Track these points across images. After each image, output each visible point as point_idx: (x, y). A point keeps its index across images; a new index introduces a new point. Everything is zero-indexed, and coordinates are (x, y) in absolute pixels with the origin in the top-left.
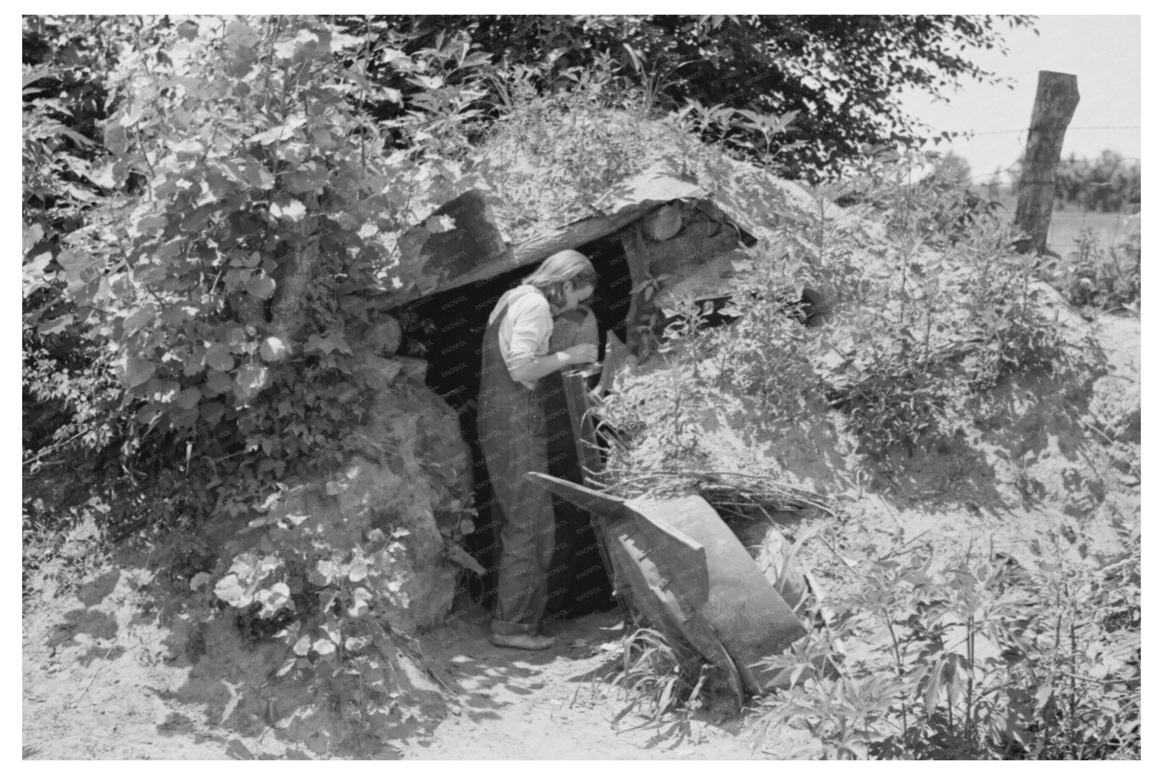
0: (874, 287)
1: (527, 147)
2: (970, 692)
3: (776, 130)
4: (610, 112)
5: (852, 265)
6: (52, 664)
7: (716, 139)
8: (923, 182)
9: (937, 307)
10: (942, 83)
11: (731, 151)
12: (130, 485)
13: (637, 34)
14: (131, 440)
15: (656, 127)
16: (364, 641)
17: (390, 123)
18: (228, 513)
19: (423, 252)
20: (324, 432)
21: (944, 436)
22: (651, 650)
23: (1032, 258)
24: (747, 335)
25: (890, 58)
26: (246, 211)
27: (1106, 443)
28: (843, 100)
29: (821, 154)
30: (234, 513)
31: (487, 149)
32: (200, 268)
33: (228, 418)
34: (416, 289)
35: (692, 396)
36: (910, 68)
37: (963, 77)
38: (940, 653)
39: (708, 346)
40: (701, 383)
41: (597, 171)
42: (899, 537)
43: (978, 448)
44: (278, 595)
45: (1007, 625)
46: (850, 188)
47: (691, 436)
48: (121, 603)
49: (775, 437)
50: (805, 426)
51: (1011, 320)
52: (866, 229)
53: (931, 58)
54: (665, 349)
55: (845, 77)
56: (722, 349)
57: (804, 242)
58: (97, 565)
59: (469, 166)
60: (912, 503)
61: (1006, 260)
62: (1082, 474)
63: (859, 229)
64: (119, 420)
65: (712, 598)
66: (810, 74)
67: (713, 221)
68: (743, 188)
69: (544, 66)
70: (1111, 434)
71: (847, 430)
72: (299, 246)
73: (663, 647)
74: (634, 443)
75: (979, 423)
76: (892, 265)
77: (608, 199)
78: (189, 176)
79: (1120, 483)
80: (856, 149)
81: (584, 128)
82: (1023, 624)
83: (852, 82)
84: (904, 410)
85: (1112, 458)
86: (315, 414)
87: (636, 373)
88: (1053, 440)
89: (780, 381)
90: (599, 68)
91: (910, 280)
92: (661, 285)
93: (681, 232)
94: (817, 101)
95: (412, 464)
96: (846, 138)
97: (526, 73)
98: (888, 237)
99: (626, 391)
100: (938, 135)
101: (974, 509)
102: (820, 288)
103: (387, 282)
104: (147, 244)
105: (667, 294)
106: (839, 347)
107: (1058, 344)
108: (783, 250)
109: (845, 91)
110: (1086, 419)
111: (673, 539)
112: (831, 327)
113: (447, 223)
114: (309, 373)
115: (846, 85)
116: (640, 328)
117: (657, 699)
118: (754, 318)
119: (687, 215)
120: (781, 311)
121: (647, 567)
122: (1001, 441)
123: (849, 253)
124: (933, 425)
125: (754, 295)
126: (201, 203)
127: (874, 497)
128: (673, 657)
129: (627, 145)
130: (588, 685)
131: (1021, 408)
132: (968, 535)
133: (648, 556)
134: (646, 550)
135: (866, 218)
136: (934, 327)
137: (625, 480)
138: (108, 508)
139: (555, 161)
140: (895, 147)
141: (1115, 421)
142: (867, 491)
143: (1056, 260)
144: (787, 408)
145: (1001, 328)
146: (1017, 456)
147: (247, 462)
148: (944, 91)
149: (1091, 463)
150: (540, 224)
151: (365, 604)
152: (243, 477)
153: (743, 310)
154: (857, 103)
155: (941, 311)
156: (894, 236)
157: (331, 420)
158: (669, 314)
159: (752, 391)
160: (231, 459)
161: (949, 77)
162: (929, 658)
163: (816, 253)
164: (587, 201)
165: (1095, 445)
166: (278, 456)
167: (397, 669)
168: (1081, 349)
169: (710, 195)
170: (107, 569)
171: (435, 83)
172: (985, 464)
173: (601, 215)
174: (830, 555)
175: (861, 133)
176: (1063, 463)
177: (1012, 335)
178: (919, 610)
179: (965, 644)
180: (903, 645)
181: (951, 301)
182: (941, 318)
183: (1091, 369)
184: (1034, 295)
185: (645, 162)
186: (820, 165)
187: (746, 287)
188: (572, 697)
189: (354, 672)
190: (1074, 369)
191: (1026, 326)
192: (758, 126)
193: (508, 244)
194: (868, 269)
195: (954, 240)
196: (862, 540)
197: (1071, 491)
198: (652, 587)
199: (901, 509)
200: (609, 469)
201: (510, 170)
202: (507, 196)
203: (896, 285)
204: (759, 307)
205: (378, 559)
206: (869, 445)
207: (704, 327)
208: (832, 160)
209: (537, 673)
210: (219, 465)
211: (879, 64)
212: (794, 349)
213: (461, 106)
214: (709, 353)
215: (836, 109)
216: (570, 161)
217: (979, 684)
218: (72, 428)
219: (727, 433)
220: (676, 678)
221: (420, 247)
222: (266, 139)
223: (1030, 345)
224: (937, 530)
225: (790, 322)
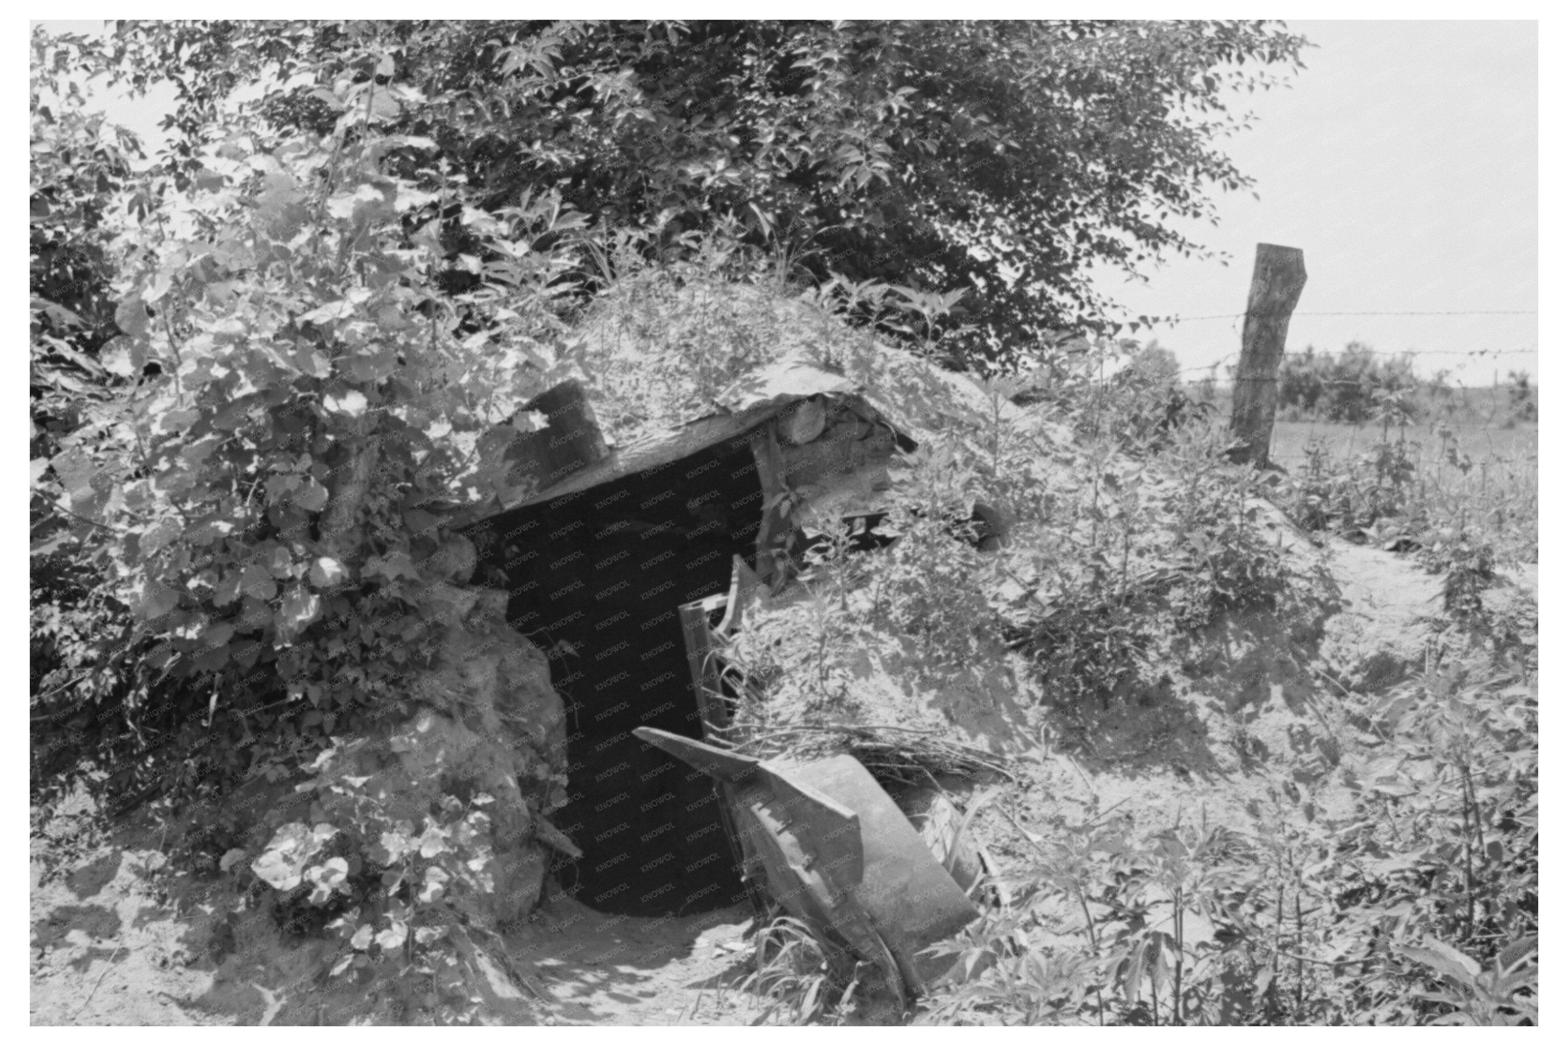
0: (1060, 503)
1: (633, 328)
2: (1178, 980)
3: (939, 311)
4: (737, 288)
5: (1033, 476)
6: (41, 966)
7: (866, 321)
8: (1117, 376)
9: (1137, 527)
10: (1140, 258)
11: (885, 336)
12: (136, 745)
13: (767, 193)
14: (139, 688)
15: (792, 306)
16: (438, 932)
17: (467, 298)
18: (264, 777)
19: (507, 456)
20: (384, 677)
21: (1145, 684)
22: (793, 943)
23: (1248, 470)
24: (906, 559)
25: (1076, 226)
26: (291, 404)
27: (1340, 695)
28: (1018, 275)
29: (992, 342)
30: (272, 777)
31: (582, 331)
32: (231, 473)
33: (266, 659)
34: (497, 501)
35: (839, 633)
36: (1102, 237)
37: (1167, 250)
38: (1142, 931)
39: (859, 573)
40: (851, 619)
41: (720, 360)
42: (1092, 805)
43: (1188, 698)
44: (334, 872)
45: (1220, 898)
46: (1029, 384)
47: (839, 682)
48: (125, 892)
49: (941, 685)
50: (977, 672)
51: (1225, 544)
52: (1049, 433)
53: (1126, 227)
54: (805, 577)
55: (1021, 248)
56: (877, 577)
57: (974, 448)
58: (92, 846)
59: (561, 351)
60: (1107, 765)
61: (1219, 472)
62: (1312, 731)
63: (1041, 433)
64: (123, 665)
65: (867, 877)
66: (978, 242)
67: (863, 420)
68: (899, 381)
69: (653, 229)
70: (1346, 683)
71: (1029, 676)
72: (354, 447)
73: (806, 939)
74: (768, 693)
75: (1188, 669)
76: (1081, 476)
77: (734, 393)
78: (226, 362)
79: (1359, 743)
80: (1035, 336)
81: (704, 306)
82: (1240, 897)
83: (1029, 255)
84: (1098, 651)
85: (1348, 712)
86: (372, 655)
87: (769, 606)
88: (1276, 691)
89: (947, 617)
90: (720, 233)
91: (1103, 495)
92: (801, 501)
93: (824, 435)
94: (987, 277)
95: (492, 719)
96: (1023, 322)
97: (630, 238)
98: (1076, 442)
99: (758, 629)
100: (1135, 320)
101: (1182, 773)
102: (996, 504)
103: (462, 492)
104: (168, 444)
105: (807, 510)
106: (1018, 575)
107: (1281, 573)
108: (950, 456)
109: (1021, 265)
110: (1316, 666)
111: (819, 806)
112: (1008, 551)
113: (538, 421)
114: (366, 603)
115: (1022, 258)
116: (775, 552)
117: (798, 1006)
118: (916, 540)
119: (831, 413)
120: (948, 531)
121: (786, 840)
122: (1215, 692)
123: (1028, 461)
124: (1133, 670)
125: (914, 512)
126: (237, 394)
127: (1062, 759)
128: (819, 952)
129: (758, 328)
130: (712, 992)
131: (1237, 652)
132: (1176, 803)
133: (788, 827)
134: (785, 821)
135: (1049, 419)
136: (1133, 551)
137: (758, 737)
138: (106, 776)
139: (668, 347)
140: (1083, 334)
141: (1350, 667)
142: (1055, 751)
143: (1279, 475)
144: (956, 650)
145: (1213, 553)
146: (1234, 709)
147: (287, 714)
148: (1141, 267)
149: (1321, 718)
150: (650, 424)
151: (439, 887)
152: (283, 733)
153: (901, 529)
154: (1036, 279)
155: (1140, 532)
156: (1084, 442)
157: (393, 663)
158: (810, 533)
159: (912, 629)
160: (267, 712)
161: (1150, 249)
162: (1129, 938)
163: (989, 461)
164: (709, 395)
165: (1328, 697)
166: (327, 706)
167: (476, 971)
168: (1310, 580)
169: (861, 389)
170: (105, 851)
171: (521, 248)
172: (1196, 719)
173: (725, 411)
174: (1008, 827)
175: (1041, 317)
176: (1288, 717)
177: (1226, 563)
178: (1118, 881)
179: (1171, 922)
180: (1099, 926)
181: (1153, 520)
182: (1141, 541)
183: (1322, 605)
184: (1252, 514)
185: (778, 348)
186: (992, 356)
187: (906, 502)
188: (692, 1007)
189: (426, 970)
190: (1301, 605)
191: (1243, 551)
192: (917, 306)
193: (611, 448)
194: (1053, 482)
195: (1156, 448)
196: (1048, 810)
197: (1299, 752)
198: (793, 867)
199: (1094, 772)
200: (737, 725)
201: (613, 357)
202: (609, 388)
203: (1087, 501)
204: (921, 525)
205: (456, 831)
206: (1057, 695)
207: (854, 549)
208: (1006, 347)
209: (647, 979)
210: (251, 718)
211: (1063, 233)
212: (964, 576)
213: (551, 278)
214: (862, 581)
215: (1010, 286)
216: (687, 346)
217: (1189, 971)
218: (64, 673)
219: (883, 680)
220: (822, 978)
221: (502, 450)
222: (320, 316)
223: (1249, 574)
224: (1138, 797)
225: (958, 545)
